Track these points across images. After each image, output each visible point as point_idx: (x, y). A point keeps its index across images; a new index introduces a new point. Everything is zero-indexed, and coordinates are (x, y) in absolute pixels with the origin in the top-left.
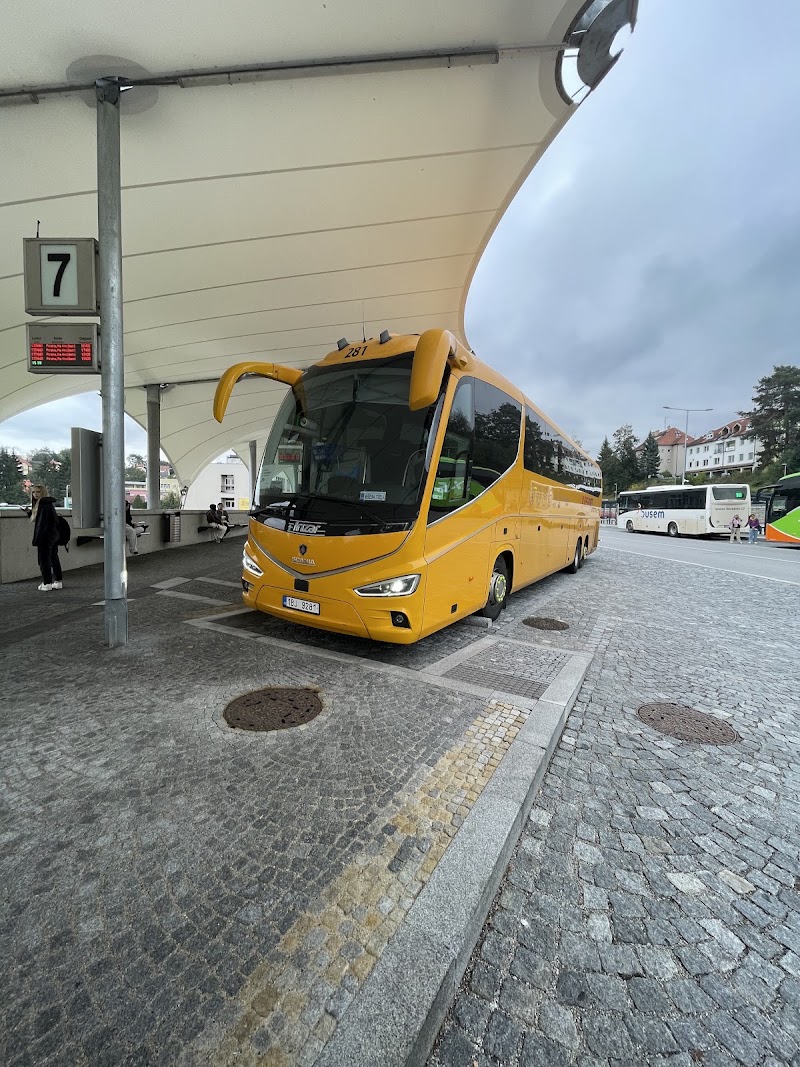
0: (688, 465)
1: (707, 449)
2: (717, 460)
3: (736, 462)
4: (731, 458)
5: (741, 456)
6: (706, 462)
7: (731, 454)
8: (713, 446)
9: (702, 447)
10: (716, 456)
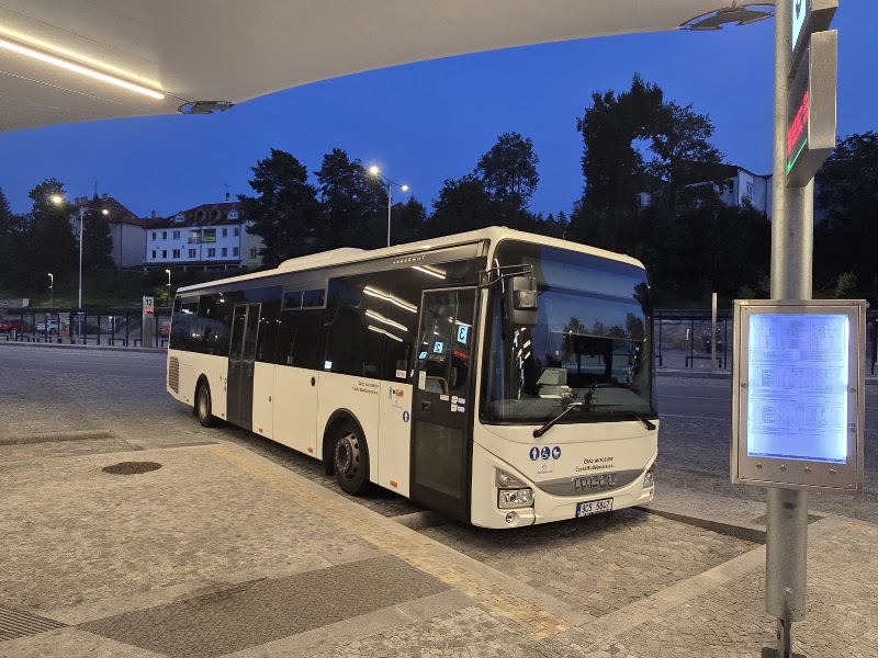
0: (150, 255)
1: (177, 236)
2: (192, 253)
3: (218, 257)
4: (212, 252)
5: (225, 250)
6: (176, 253)
7: (212, 246)
8: (185, 233)
9: (170, 232)
10: (192, 246)
